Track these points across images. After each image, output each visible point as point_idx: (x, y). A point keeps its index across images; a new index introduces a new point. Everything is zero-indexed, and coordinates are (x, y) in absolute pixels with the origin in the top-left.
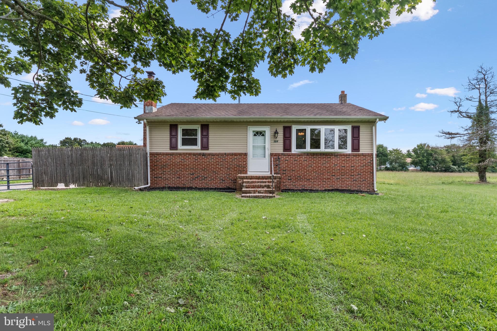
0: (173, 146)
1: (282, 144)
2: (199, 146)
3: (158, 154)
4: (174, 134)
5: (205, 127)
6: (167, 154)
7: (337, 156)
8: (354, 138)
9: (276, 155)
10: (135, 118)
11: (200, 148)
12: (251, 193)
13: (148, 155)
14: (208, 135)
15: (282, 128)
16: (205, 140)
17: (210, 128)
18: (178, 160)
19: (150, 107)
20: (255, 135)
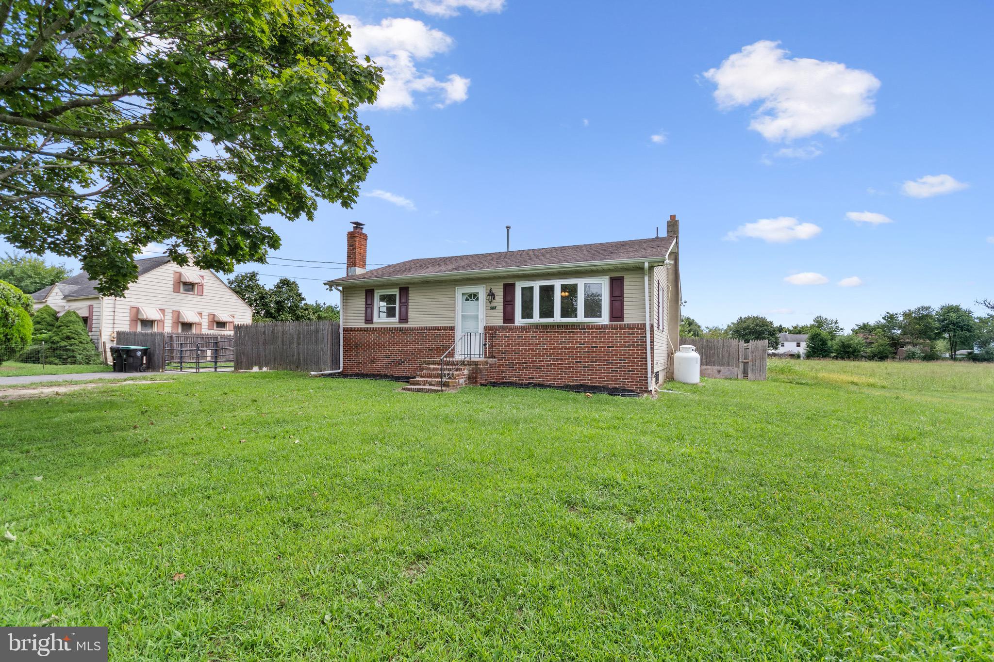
0: (369, 319)
1: (502, 311)
2: (396, 319)
3: (352, 330)
4: (369, 302)
5: (404, 290)
6: (361, 330)
7: (584, 329)
8: (613, 299)
9: (491, 328)
10: (325, 284)
11: (397, 321)
12: (420, 385)
13: (341, 331)
14: (407, 302)
15: (502, 287)
16: (403, 309)
17: (410, 292)
18: (373, 337)
19: (353, 268)
20: (467, 300)
